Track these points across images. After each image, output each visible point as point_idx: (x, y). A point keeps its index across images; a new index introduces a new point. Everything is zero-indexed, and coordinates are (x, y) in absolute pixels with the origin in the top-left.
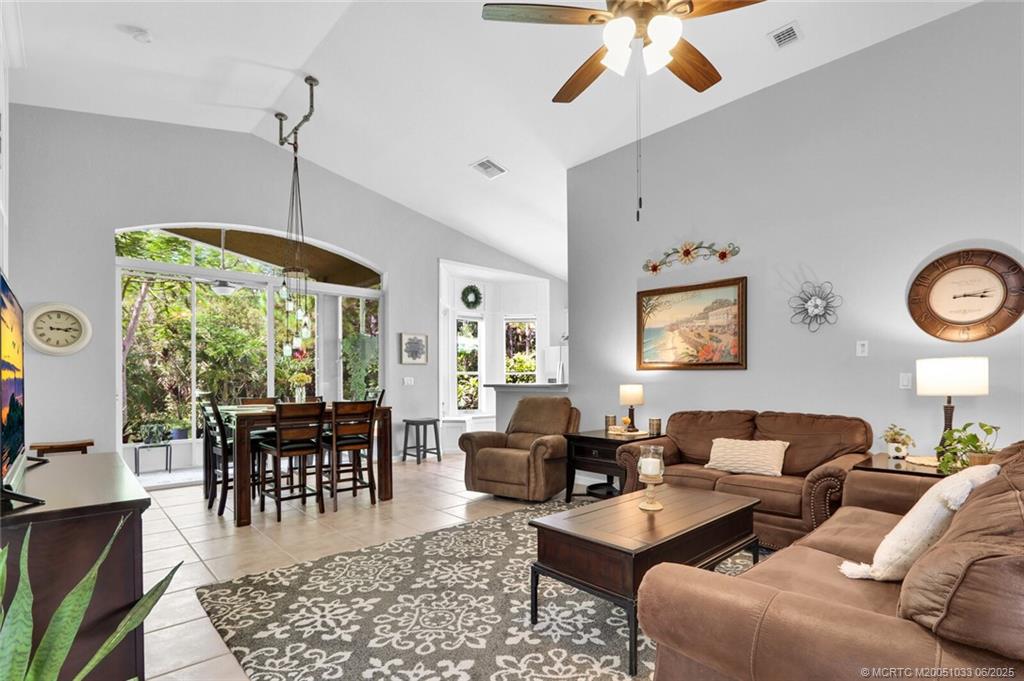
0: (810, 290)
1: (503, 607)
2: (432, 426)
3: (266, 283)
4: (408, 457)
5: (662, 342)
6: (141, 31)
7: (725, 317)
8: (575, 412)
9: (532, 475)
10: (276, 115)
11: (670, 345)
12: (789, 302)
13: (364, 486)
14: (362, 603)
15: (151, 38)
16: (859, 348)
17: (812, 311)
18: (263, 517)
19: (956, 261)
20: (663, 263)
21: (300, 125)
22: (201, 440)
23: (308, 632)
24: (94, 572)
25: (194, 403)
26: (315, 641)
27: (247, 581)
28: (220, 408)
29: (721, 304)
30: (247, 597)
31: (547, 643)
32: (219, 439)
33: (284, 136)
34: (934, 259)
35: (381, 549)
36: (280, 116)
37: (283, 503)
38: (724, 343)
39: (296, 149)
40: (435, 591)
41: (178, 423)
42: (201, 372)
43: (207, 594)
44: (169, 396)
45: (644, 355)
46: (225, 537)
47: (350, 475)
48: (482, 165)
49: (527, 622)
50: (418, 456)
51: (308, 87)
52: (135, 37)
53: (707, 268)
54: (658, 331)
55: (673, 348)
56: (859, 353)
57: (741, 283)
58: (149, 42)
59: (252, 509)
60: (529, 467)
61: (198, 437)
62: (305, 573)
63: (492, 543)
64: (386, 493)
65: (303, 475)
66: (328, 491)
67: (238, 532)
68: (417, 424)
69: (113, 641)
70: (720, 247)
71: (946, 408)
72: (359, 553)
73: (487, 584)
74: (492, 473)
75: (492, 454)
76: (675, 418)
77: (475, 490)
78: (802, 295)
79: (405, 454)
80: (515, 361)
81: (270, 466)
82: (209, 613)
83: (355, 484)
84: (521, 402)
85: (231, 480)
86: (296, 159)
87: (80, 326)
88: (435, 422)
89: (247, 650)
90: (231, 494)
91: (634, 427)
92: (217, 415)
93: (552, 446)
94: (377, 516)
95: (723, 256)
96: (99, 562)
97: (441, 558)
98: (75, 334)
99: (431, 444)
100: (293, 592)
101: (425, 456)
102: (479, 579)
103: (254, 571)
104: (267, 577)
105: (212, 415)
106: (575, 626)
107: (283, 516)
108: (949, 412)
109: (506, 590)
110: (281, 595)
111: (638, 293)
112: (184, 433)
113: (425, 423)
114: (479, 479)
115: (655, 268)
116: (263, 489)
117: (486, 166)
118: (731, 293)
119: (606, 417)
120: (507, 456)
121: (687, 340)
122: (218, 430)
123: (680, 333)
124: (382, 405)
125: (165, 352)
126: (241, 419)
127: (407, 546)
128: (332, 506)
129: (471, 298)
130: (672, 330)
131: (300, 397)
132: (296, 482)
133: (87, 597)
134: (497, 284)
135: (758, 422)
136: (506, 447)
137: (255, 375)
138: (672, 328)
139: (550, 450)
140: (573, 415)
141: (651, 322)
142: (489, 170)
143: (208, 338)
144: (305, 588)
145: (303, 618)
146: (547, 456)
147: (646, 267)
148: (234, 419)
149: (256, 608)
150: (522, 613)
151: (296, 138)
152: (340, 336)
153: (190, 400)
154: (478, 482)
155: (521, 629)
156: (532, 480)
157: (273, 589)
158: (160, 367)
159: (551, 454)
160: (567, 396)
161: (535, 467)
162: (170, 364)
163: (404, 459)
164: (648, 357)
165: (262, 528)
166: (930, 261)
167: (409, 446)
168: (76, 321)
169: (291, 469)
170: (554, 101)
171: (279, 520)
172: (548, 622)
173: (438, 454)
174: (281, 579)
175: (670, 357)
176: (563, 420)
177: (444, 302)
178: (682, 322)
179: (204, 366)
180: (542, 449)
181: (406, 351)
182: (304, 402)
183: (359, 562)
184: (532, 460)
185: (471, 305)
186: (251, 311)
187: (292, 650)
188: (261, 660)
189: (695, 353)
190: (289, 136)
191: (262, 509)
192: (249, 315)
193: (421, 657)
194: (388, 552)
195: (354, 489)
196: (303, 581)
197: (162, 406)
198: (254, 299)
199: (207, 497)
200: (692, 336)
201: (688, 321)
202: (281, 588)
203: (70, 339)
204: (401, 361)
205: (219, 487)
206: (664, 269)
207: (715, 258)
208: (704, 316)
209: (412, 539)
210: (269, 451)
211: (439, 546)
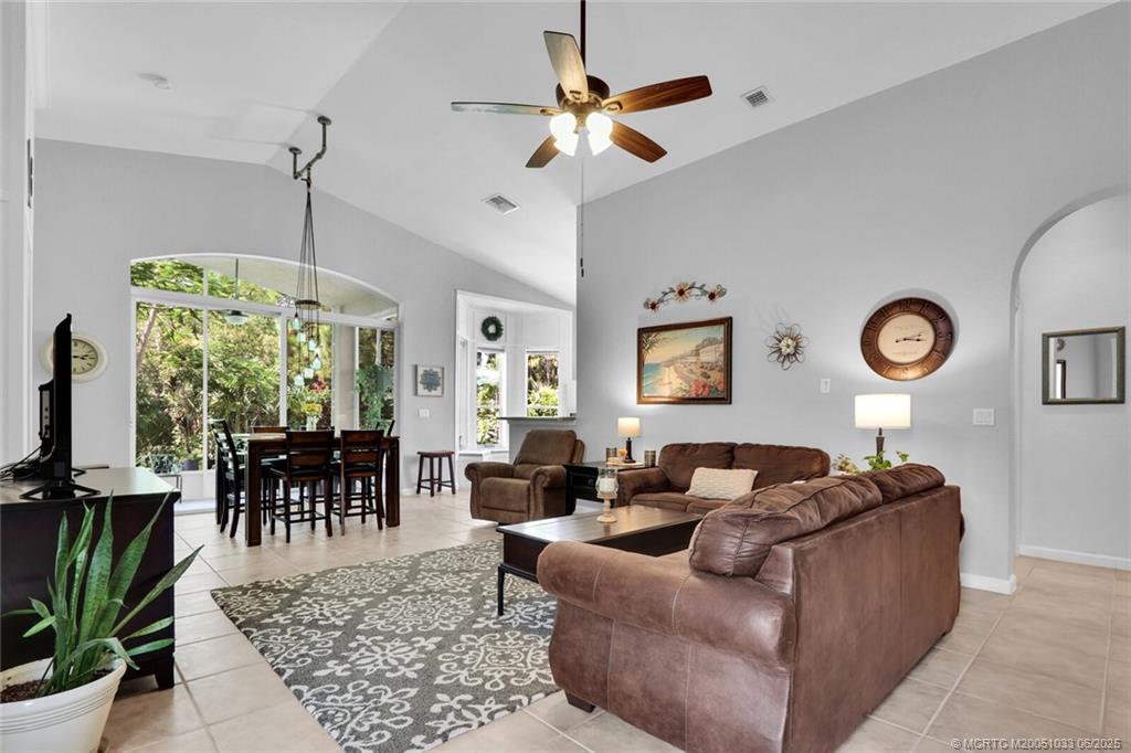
0: (783, 331)
1: (478, 606)
2: (447, 459)
3: (279, 314)
4: (422, 489)
5: (659, 377)
6: (162, 79)
7: (713, 355)
8: (579, 444)
9: (532, 503)
10: (291, 150)
11: (666, 381)
12: (766, 341)
13: (372, 512)
14: (356, 601)
15: (170, 85)
16: (823, 386)
17: (785, 351)
18: (273, 539)
19: (898, 309)
20: (661, 301)
21: (313, 161)
22: (214, 471)
23: (307, 619)
24: (149, 528)
25: (205, 433)
26: (313, 624)
27: (256, 585)
28: (232, 435)
29: (711, 342)
30: (256, 596)
31: (506, 627)
32: (230, 466)
33: (298, 170)
34: (880, 306)
35: (381, 564)
36: (295, 151)
37: (292, 525)
38: (712, 379)
39: (309, 185)
40: (422, 594)
41: (186, 456)
42: (212, 403)
43: (220, 594)
44: (177, 428)
45: (644, 389)
46: (237, 554)
47: (359, 503)
48: (494, 200)
49: (495, 614)
50: (432, 488)
51: (321, 126)
52: (156, 85)
53: (698, 308)
54: (655, 367)
55: (670, 383)
56: (823, 391)
57: (727, 323)
58: (168, 88)
59: (263, 533)
60: (529, 495)
61: (209, 467)
62: (308, 581)
63: (484, 560)
64: (394, 521)
65: (313, 503)
66: (338, 517)
67: (250, 551)
68: (431, 456)
69: (153, 594)
70: (710, 288)
71: (878, 438)
72: (360, 566)
73: (470, 590)
74: (495, 502)
75: (496, 482)
76: (667, 449)
77: (480, 518)
78: (777, 336)
79: (419, 486)
80: (541, 395)
81: (280, 493)
82: (222, 607)
83: (364, 511)
84: (529, 435)
85: (243, 505)
86: (309, 194)
87: (97, 355)
88: (449, 455)
89: (254, 630)
90: (242, 517)
91: (630, 458)
92: (229, 441)
93: (551, 475)
94: (383, 540)
95: (712, 296)
96: (153, 521)
97: (434, 570)
98: (91, 362)
99: (446, 477)
100: (296, 593)
101: (439, 490)
102: (464, 586)
103: (264, 579)
104: (274, 583)
105: (225, 441)
106: (535, 617)
107: (292, 538)
108: (880, 442)
109: (485, 593)
110: (286, 595)
111: (639, 330)
112: (194, 465)
113: (440, 456)
114: (484, 507)
115: (654, 306)
116: (274, 513)
117: (499, 201)
118: (718, 333)
119: (608, 449)
120: (509, 484)
121: (681, 376)
122: (230, 455)
123: (676, 370)
124: (392, 435)
125: (173, 381)
126: (253, 444)
127: (405, 562)
128: (339, 531)
129: (492, 329)
130: (668, 366)
131: (311, 426)
132: (307, 507)
133: (144, 545)
134: (517, 315)
135: (736, 453)
136: (512, 477)
137: (269, 407)
138: (670, 363)
139: (548, 479)
140: (577, 446)
141: (650, 358)
142: (502, 205)
143: (220, 366)
144: (307, 590)
145: (304, 610)
146: (545, 485)
147: (646, 305)
148: (246, 445)
149: (264, 603)
150: (492, 609)
151: (309, 173)
152: (357, 367)
153: (201, 430)
154: (483, 511)
155: (488, 618)
156: (532, 507)
157: (279, 591)
158: (168, 396)
159: (550, 483)
160: (574, 429)
161: (535, 495)
162: (179, 393)
163: (418, 492)
164: (647, 392)
165: (273, 548)
166: (877, 308)
167: (423, 478)
168: (93, 349)
169: (302, 497)
170: (527, 166)
171: (288, 541)
172: (513, 614)
173: (453, 487)
174: (287, 584)
175: (666, 391)
176: (568, 451)
177: (463, 332)
178: (677, 358)
179: (216, 397)
180: (541, 478)
181: (421, 383)
182: (315, 430)
183: (358, 573)
184: (532, 488)
185: (492, 337)
186: (267, 338)
187: (293, 630)
188: (267, 636)
189: (688, 388)
190: (302, 171)
191: (273, 532)
192: (264, 342)
193: (399, 635)
194: (387, 566)
195: (363, 514)
196: (307, 584)
197: (169, 439)
198: (270, 325)
199: (218, 523)
200: (685, 371)
201: (682, 357)
202: (286, 590)
203: (86, 367)
204: (416, 393)
205: (231, 513)
206: (661, 307)
207: (706, 298)
208: (697, 353)
209: (411, 556)
210: (280, 477)
211: (434, 562)
